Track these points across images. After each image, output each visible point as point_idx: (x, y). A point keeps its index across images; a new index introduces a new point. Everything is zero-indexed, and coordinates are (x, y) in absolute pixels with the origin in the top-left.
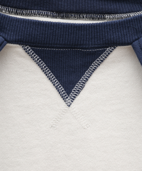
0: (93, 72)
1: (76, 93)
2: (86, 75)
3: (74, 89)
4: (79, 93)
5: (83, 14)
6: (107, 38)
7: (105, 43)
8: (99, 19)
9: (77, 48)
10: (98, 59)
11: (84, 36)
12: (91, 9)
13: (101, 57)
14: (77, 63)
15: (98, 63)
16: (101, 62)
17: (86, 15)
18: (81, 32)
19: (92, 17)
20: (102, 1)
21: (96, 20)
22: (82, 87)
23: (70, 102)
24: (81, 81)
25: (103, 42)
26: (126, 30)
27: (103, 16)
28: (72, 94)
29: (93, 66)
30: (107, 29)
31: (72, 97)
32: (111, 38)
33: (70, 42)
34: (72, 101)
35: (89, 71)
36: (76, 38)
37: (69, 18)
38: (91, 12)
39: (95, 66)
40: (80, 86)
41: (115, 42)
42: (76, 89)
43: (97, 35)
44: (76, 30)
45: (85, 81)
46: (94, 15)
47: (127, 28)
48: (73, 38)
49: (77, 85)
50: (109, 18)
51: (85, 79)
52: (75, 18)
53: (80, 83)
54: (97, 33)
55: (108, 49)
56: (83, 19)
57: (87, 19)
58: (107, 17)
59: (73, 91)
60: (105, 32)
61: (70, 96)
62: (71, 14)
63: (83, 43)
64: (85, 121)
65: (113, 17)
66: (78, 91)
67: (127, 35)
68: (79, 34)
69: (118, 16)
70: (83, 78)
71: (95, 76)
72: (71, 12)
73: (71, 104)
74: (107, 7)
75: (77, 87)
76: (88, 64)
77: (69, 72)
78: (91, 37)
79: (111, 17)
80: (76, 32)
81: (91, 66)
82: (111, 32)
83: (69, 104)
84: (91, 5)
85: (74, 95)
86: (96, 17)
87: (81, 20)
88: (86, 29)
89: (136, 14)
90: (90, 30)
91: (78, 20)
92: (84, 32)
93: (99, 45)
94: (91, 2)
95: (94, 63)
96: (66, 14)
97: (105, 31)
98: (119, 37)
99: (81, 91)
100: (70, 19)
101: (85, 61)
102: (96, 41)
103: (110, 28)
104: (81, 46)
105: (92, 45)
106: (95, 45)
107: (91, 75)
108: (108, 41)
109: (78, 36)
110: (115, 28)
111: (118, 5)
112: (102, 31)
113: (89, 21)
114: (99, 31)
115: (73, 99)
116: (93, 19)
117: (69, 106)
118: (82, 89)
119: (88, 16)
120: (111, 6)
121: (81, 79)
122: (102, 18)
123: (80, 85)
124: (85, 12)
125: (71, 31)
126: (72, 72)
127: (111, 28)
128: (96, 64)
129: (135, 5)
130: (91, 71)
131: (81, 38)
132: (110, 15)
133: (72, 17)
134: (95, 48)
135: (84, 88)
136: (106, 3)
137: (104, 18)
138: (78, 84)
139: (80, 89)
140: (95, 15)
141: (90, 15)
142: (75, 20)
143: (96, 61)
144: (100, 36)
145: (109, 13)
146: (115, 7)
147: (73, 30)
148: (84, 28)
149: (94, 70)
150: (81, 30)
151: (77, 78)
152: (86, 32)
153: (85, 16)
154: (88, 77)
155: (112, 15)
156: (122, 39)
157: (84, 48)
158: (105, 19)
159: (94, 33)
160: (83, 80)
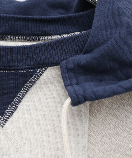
0: (26, 93)
1: (10, 114)
2: (19, 96)
3: (7, 110)
4: (12, 114)
5: (19, 36)
6: (37, 59)
7: (36, 64)
8: (34, 40)
9: (9, 70)
10: (30, 81)
11: (15, 58)
12: (26, 31)
13: (33, 78)
14: (10, 85)
15: (30, 84)
16: (33, 83)
17: (22, 37)
18: (13, 54)
19: (27, 39)
20: (36, 24)
21: (31, 41)
22: (15, 109)
23: (3, 123)
24: (14, 102)
25: (33, 63)
26: (55, 51)
27: (38, 37)
28: (5, 115)
29: (25, 87)
30: (37, 51)
31: (6, 118)
32: (41, 59)
33: (2, 63)
34: (5, 122)
35: (21, 93)
36: (7, 60)
37: (5, 40)
38: (26, 34)
39: (27, 88)
40: (13, 108)
41: (45, 62)
42: (9, 110)
43: (28, 57)
44: (8, 52)
45: (18, 102)
46: (29, 37)
47: (55, 48)
48: (5, 60)
49: (10, 107)
50: (44, 39)
51: (18, 101)
52: (11, 40)
53: (13, 104)
54: (27, 54)
55: (39, 70)
56: (19, 41)
57: (22, 41)
58: (41, 38)
59: (6, 112)
60: (35, 54)
61: (3, 117)
62: (7, 36)
63: (15, 64)
64: (18, 141)
65: (47, 39)
66: (11, 112)
67: (55, 55)
68: (10, 56)
69: (52, 37)
70: (16, 99)
71: (27, 97)
72: (7, 34)
73: (4, 125)
74: (41, 29)
75: (10, 108)
76: (21, 86)
77: (2, 94)
78: (21, 58)
79: (45, 38)
80: (8, 54)
81: (24, 88)
82: (41, 53)
83: (2, 125)
84: (26, 27)
85: (7, 116)
86: (31, 38)
87: (17, 41)
88: (17, 51)
89: (69, 35)
90: (21, 52)
91: (14, 42)
92: (15, 53)
93: (30, 66)
94: (26, 24)
95: (27, 84)
96: (2, 36)
97: (35, 52)
98: (48, 57)
99: (15, 112)
100: (7, 41)
101: (18, 82)
102: (27, 62)
103: (39, 50)
104: (13, 68)
105: (23, 66)
106: (26, 65)
107: (24, 97)
108: (38, 62)
109: (10, 58)
110: (44, 49)
111: (52, 27)
112: (32, 52)
113: (24, 42)
114: (29, 52)
115: (7, 120)
116: (28, 40)
117: (2, 127)
118: (15, 110)
119: (23, 38)
120: (45, 28)
121: (14, 101)
122: (37, 39)
123: (13, 106)
124: (20, 34)
125: (3, 53)
126: (5, 93)
127: (41, 50)
128: (29, 86)
129: (69, 27)
130: (23, 92)
131: (13, 59)
132: (45, 36)
133: (8, 39)
134: (26, 69)
135: (18, 109)
136: (41, 25)
137: (38, 39)
138: (11, 105)
139: (13, 110)
140: (31, 37)
141: (25, 37)
142: (12, 42)
143: (28, 83)
144: (30, 58)
145: (44, 35)
146: (49, 29)
147: (5, 52)
148: (15, 50)
149: (27, 91)
150: (13, 52)
151: (10, 99)
152: (17, 54)
153: (20, 38)
154: (20, 98)
155: (47, 36)
156: (51, 59)
157: (16, 69)
158: (40, 41)
159: (25, 55)
160: (16, 101)
